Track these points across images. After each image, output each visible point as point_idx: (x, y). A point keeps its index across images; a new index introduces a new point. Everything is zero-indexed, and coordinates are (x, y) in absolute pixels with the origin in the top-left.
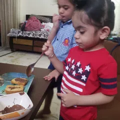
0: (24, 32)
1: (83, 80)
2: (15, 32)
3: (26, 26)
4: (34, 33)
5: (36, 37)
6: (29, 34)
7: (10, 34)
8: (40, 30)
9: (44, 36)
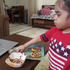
0: (40, 16)
1: (65, 56)
2: (35, 16)
3: (41, 12)
4: (46, 16)
5: (47, 19)
6: (43, 17)
7: (32, 17)
8: (50, 14)
9: (52, 18)
